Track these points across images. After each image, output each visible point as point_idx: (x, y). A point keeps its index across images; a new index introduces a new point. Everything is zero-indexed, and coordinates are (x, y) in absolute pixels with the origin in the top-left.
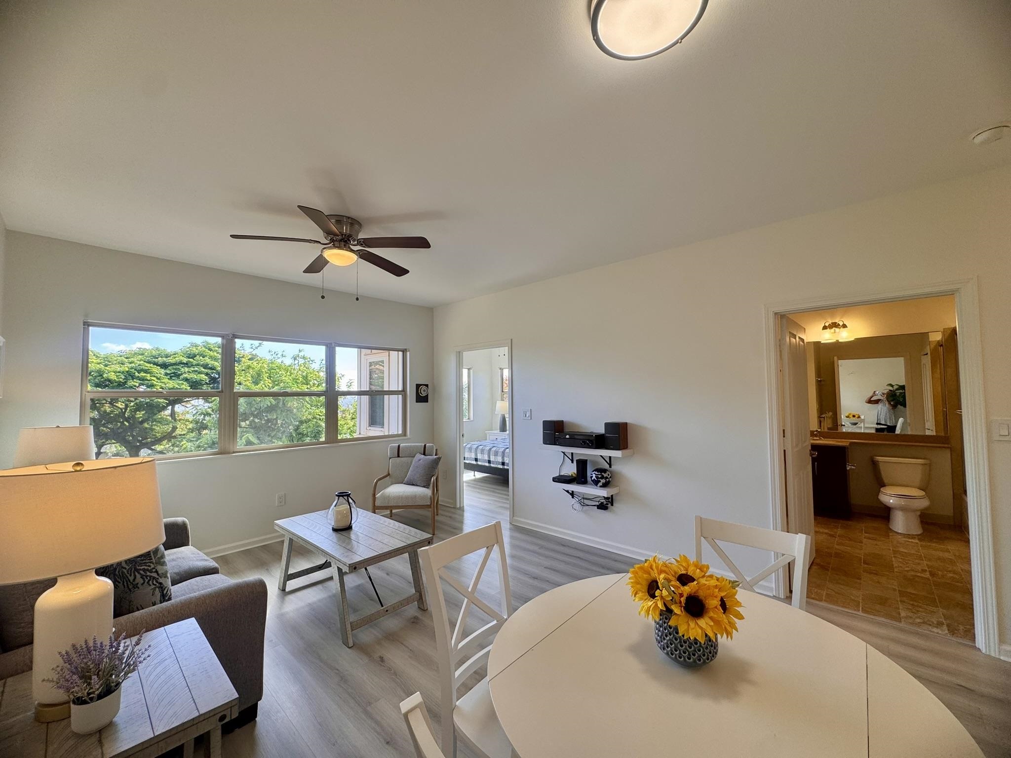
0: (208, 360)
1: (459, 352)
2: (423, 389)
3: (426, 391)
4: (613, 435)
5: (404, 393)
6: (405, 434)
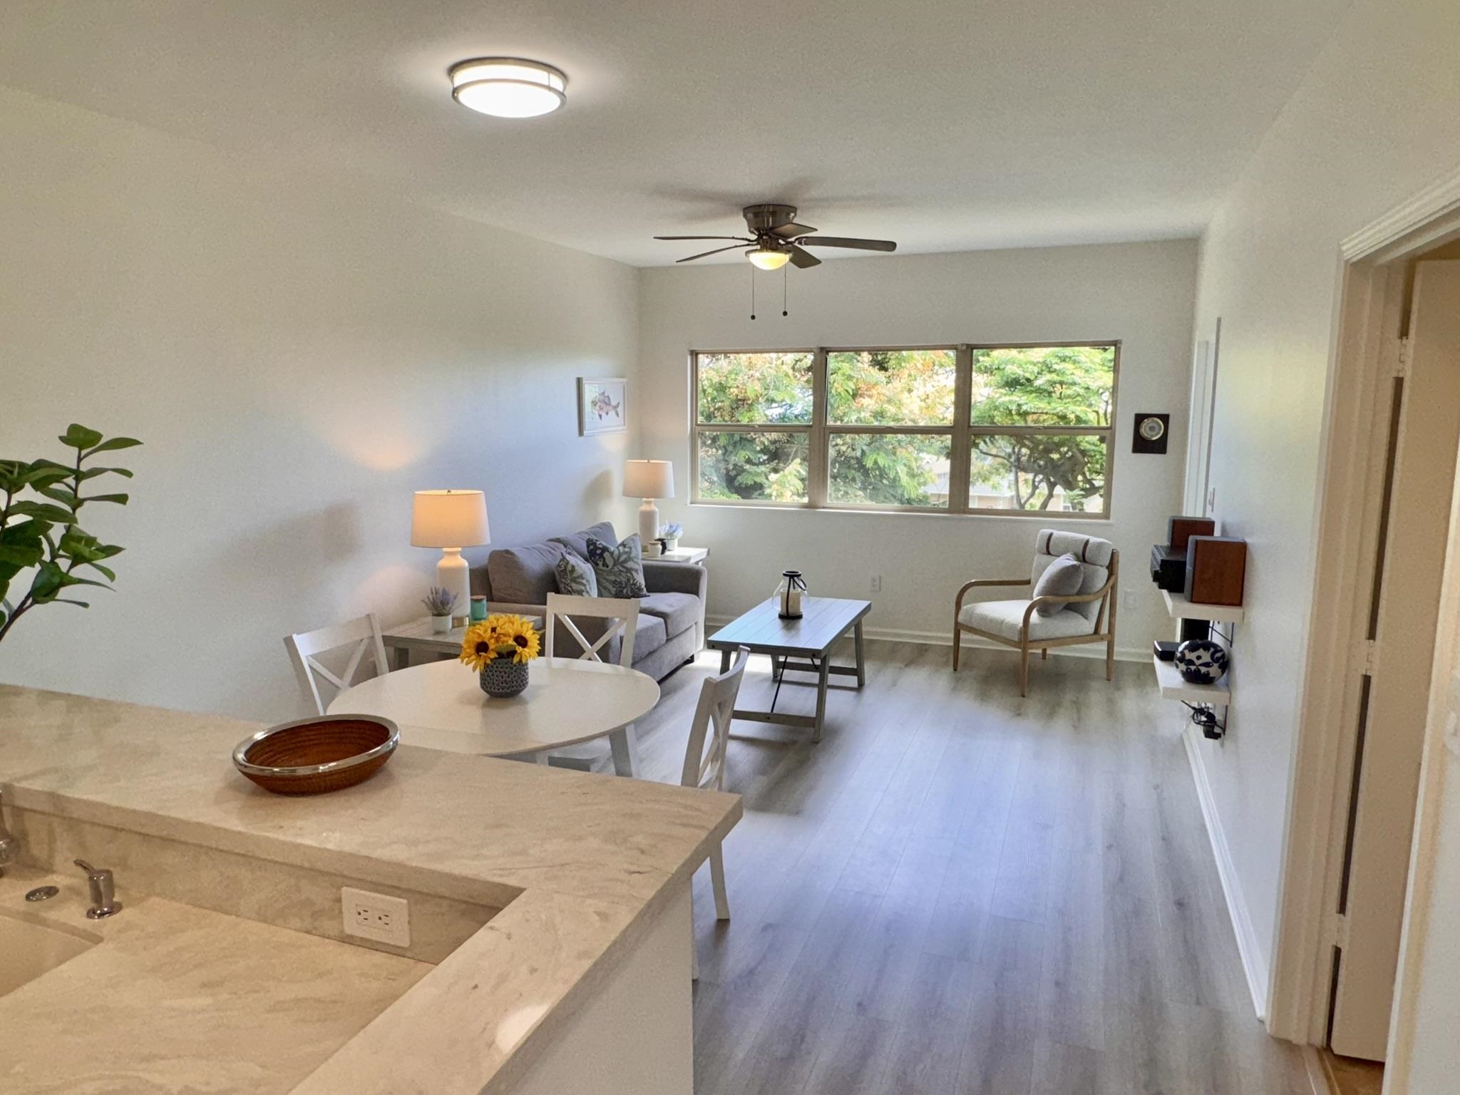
2: (1151, 425)
3: (1157, 430)
4: (1189, 568)
5: (1110, 431)
6: (1106, 514)
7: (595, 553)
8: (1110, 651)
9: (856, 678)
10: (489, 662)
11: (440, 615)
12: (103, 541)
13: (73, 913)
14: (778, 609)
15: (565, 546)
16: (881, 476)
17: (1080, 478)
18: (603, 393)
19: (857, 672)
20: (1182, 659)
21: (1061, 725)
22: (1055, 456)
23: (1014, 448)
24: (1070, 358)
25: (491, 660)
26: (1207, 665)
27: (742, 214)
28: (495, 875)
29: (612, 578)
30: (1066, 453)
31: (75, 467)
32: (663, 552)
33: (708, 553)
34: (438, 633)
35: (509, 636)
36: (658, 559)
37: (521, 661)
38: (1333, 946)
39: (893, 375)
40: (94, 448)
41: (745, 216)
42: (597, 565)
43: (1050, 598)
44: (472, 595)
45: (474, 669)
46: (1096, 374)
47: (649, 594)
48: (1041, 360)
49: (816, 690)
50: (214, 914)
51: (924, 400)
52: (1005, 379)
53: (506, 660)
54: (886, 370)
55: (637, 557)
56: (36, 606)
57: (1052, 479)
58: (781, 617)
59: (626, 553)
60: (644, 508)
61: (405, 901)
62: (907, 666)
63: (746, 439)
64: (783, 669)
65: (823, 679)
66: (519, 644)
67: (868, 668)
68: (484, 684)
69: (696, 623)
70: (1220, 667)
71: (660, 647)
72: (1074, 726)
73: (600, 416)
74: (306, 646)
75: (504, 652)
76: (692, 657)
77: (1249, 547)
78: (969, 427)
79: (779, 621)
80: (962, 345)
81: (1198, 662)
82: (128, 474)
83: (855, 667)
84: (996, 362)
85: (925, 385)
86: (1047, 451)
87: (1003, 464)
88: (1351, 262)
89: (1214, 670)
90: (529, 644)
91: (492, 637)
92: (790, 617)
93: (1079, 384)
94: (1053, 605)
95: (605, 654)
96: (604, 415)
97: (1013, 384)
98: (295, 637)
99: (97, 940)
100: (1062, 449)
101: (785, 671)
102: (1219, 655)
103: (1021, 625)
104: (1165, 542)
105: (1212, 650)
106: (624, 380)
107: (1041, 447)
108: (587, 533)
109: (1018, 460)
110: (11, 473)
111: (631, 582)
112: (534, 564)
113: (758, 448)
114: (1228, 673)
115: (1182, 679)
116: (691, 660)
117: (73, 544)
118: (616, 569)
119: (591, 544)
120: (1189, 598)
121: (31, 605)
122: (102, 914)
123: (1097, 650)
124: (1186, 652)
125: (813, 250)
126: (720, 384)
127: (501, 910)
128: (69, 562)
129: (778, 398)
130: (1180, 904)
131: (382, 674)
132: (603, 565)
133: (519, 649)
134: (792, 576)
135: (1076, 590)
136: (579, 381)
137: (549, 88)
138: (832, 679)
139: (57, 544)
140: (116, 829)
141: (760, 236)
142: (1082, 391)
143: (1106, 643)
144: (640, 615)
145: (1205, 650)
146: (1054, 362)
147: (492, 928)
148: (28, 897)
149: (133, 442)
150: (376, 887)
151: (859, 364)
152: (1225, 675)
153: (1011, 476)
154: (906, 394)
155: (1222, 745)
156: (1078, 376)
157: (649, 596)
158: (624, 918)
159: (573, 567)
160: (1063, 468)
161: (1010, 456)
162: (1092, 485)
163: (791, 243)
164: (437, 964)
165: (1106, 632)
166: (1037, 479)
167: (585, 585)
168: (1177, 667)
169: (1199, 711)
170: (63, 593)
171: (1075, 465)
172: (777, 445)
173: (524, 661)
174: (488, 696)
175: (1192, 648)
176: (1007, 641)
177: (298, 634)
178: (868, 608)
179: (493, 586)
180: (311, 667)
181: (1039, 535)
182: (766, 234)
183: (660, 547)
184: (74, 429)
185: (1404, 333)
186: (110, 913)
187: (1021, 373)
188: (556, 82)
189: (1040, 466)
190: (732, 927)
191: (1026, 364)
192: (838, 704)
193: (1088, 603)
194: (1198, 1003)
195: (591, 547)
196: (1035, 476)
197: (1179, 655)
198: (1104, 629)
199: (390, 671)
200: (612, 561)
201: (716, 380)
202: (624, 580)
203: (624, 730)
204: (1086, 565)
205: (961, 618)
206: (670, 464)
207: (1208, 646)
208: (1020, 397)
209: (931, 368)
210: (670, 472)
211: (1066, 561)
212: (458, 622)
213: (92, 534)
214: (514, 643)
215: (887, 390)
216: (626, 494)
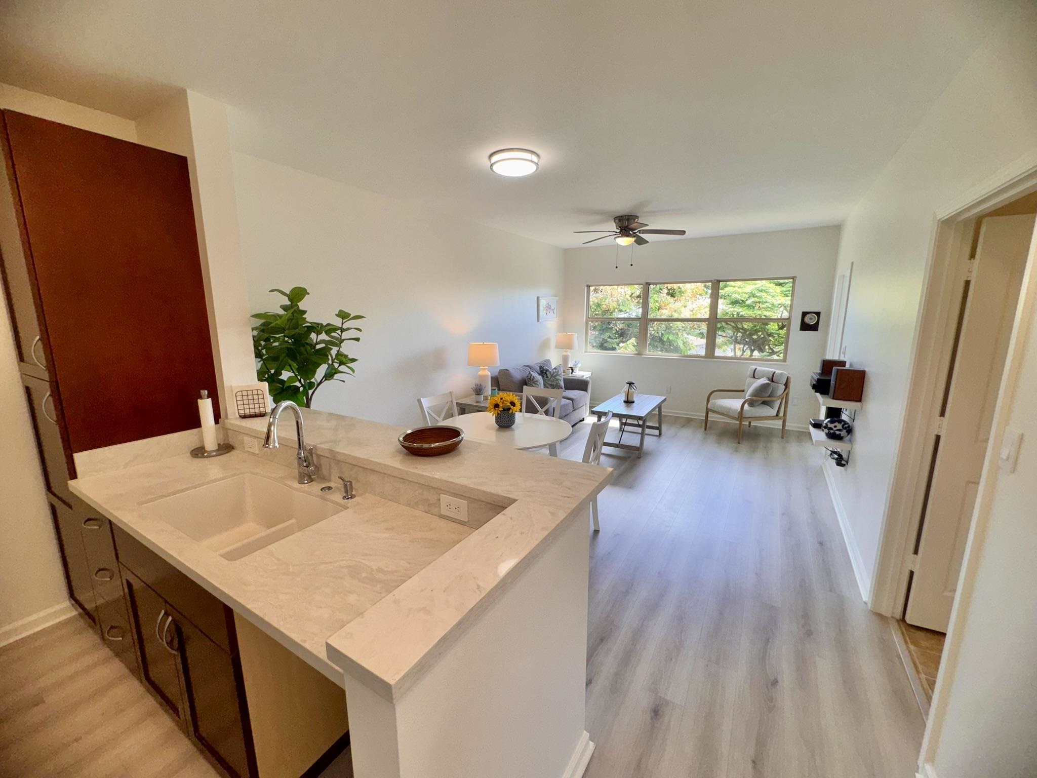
2: (810, 317)
3: (813, 319)
4: (832, 383)
5: (787, 321)
6: (785, 360)
7: (543, 372)
8: (784, 425)
9: (658, 431)
10: (499, 412)
11: (479, 395)
12: (350, 357)
13: (337, 497)
14: (624, 398)
15: (530, 369)
16: (670, 345)
17: (767, 347)
18: (548, 304)
19: (659, 428)
20: (826, 427)
21: (759, 456)
22: (755, 337)
23: (734, 333)
24: (764, 290)
25: (500, 411)
26: (840, 430)
27: (613, 220)
28: (504, 493)
29: (550, 383)
30: (761, 335)
31: (341, 326)
32: (572, 373)
33: (592, 374)
34: (477, 402)
35: (508, 401)
36: (570, 376)
37: (512, 412)
38: (909, 570)
39: (677, 299)
40: (348, 319)
41: (615, 221)
42: (544, 377)
43: (755, 398)
44: (492, 387)
45: (493, 415)
46: (777, 298)
47: (565, 390)
48: (750, 292)
49: (640, 436)
50: (390, 502)
51: (692, 311)
52: (731, 300)
53: (506, 412)
54: (674, 297)
55: (561, 374)
56: (326, 381)
57: (753, 348)
58: (625, 402)
59: (556, 372)
60: (565, 354)
61: (466, 502)
62: (682, 427)
63: (609, 328)
64: (625, 425)
65: (643, 430)
66: (512, 405)
67: (664, 428)
68: (497, 422)
69: (586, 404)
70: (846, 432)
71: (570, 413)
72: (765, 458)
73: (547, 314)
74: (426, 403)
75: (506, 408)
76: (583, 419)
77: (867, 372)
78: (717, 318)
79: (624, 403)
80: (715, 280)
81: (835, 429)
82: (360, 330)
83: (658, 426)
84: (727, 293)
85: (692, 304)
86: (751, 334)
87: (728, 340)
88: (942, 220)
89: (844, 433)
90: (516, 405)
91: (501, 402)
92: (629, 402)
93: (769, 302)
94: (756, 401)
95: (546, 413)
96: (548, 313)
97: (735, 303)
98: (421, 399)
99: (346, 508)
100: (759, 333)
101: (626, 426)
102: (846, 426)
103: (739, 410)
104: (818, 370)
105: (843, 423)
106: (557, 298)
107: (748, 333)
108: (539, 363)
109: (736, 339)
110: (318, 327)
111: (558, 384)
112: (518, 375)
113: (614, 332)
114: (851, 435)
115: (826, 437)
116: (583, 420)
117: (340, 357)
118: (552, 379)
120: (832, 397)
121: (325, 380)
122: (348, 498)
123: (777, 424)
124: (829, 424)
125: (644, 236)
126: (598, 303)
127: (506, 508)
128: (338, 365)
129: (624, 310)
130: (821, 544)
131: (455, 416)
132: (547, 377)
133: (512, 407)
134: (630, 384)
135: (768, 395)
136: (538, 298)
137: (532, 161)
138: (647, 431)
139: (334, 357)
140: (354, 465)
141: (621, 230)
142: (770, 306)
143: (782, 420)
144: (563, 399)
145: (839, 423)
146: (756, 292)
147: (503, 514)
148: (322, 490)
149: (362, 317)
150: (455, 495)
151: (661, 295)
152: (849, 436)
153: (732, 347)
154: (683, 308)
155: (846, 470)
156: (769, 299)
158: (562, 515)
159: (534, 377)
160: (759, 342)
161: (732, 337)
162: (773, 351)
163: (635, 233)
164: (477, 529)
165: (783, 415)
166: (745, 348)
167: (538, 385)
168: (823, 430)
169: (833, 452)
170: (336, 376)
171: (764, 342)
172: (623, 331)
173: (514, 413)
174: (498, 427)
175: (832, 422)
176: (733, 418)
177: (423, 398)
178: (665, 400)
179: (500, 384)
180: (427, 412)
181: (749, 369)
182: (624, 229)
183: (571, 371)
184: (341, 311)
185: (972, 256)
186: (351, 498)
187: (740, 298)
188: (535, 159)
189: (747, 342)
190: (601, 534)
191: (742, 293)
192: (649, 442)
193: (773, 401)
194: (831, 591)
195: (542, 369)
196: (744, 346)
197: (824, 425)
198: (781, 414)
199: (459, 415)
200: (551, 375)
201: (596, 301)
202: (555, 383)
203: (555, 444)
204: (774, 383)
205: (709, 406)
206: (576, 335)
207: (840, 421)
208: (739, 309)
209: (695, 295)
210: (577, 339)
211: (764, 381)
212: (486, 398)
213: (346, 354)
214: (510, 405)
215: (673, 306)
216: (557, 347)
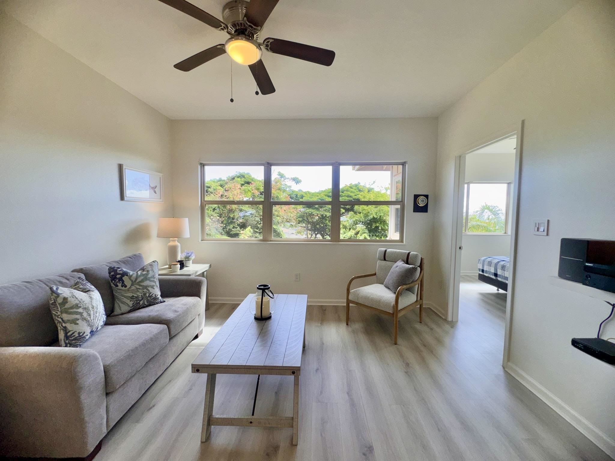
0: (349, 193)
1: (460, 157)
2: (420, 200)
3: (423, 202)
5: (402, 203)
6: (402, 240)
7: (115, 278)
14: (255, 313)
29: (130, 295)
32: (180, 270)
33: (209, 267)
36: (176, 276)
42: (117, 286)
47: (164, 300)
55: (155, 276)
57: (316, 233)
58: (257, 319)
59: (143, 275)
60: (171, 244)
69: (199, 315)
76: (198, 335)
78: (339, 201)
92: (263, 319)
109: (307, 228)
111: (147, 295)
116: (197, 337)
119: (112, 272)
132: (122, 286)
134: (264, 289)
136: (120, 166)
157: (164, 302)
165: (419, 298)
166: (312, 233)
172: (243, 223)
176: (384, 313)
181: (379, 251)
183: (180, 266)
189: (313, 229)
195: (112, 273)
200: (131, 282)
202: (140, 295)
205: (350, 298)
216: (159, 236)
